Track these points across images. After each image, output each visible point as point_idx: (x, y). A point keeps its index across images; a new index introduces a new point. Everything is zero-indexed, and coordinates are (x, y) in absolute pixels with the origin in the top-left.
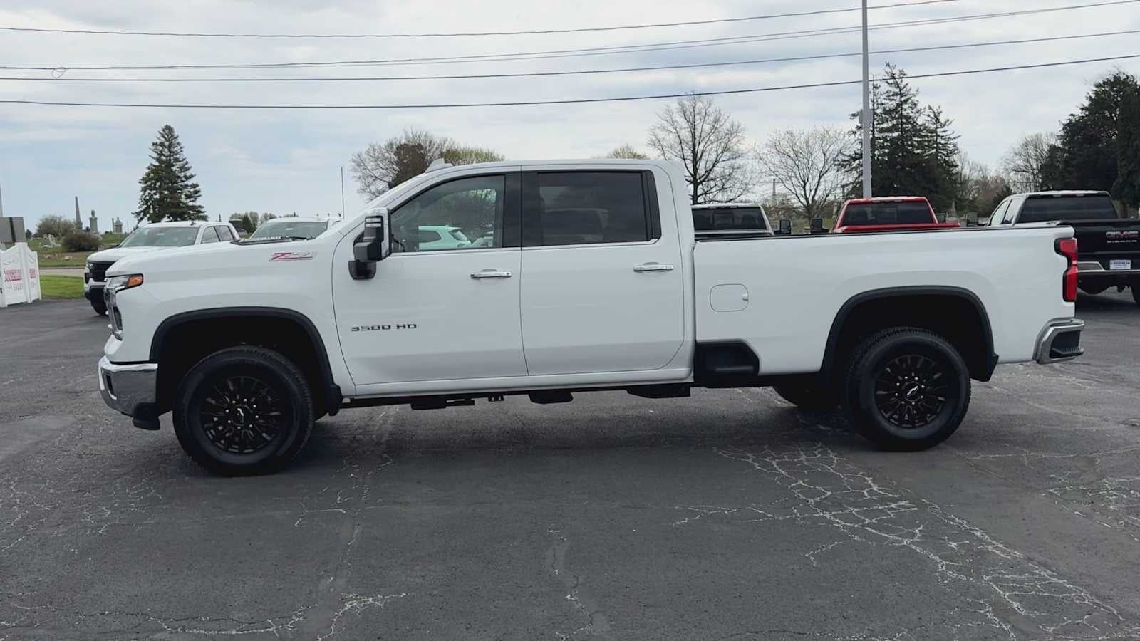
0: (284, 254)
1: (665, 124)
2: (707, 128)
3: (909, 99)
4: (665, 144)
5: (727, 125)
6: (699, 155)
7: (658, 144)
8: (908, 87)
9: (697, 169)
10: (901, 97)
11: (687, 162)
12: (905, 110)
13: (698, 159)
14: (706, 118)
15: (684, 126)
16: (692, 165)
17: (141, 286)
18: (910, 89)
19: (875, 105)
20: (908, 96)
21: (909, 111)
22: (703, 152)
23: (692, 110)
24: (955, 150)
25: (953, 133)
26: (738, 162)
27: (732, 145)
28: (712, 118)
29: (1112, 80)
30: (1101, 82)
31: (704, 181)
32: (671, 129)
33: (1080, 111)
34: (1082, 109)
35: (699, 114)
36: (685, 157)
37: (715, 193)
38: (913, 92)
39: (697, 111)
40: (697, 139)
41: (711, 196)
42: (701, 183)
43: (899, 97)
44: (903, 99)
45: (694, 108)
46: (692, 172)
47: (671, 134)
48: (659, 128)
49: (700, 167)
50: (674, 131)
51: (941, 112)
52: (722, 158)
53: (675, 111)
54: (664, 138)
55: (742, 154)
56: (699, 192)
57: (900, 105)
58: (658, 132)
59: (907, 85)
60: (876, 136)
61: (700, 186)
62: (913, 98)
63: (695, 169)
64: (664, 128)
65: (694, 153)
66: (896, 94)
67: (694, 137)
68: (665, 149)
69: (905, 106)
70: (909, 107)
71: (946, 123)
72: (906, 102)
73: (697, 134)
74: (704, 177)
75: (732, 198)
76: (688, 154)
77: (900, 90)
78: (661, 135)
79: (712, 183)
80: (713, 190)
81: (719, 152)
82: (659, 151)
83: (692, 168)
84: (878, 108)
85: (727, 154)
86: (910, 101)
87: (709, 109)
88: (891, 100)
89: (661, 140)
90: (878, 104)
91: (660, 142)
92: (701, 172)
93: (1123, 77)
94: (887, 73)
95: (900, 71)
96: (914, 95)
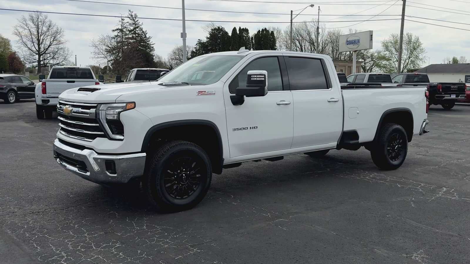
0: (202, 92)
1: (22, 25)
2: (45, 29)
3: (139, 26)
4: (23, 34)
5: (55, 29)
6: (41, 41)
7: (18, 34)
8: (139, 22)
9: (40, 48)
10: (136, 25)
11: (35, 44)
12: (137, 31)
13: (40, 43)
14: (44, 24)
15: (33, 27)
16: (37, 46)
17: (135, 109)
18: (139, 23)
19: (123, 27)
20: (139, 25)
21: (139, 32)
22: (43, 40)
23: (37, 20)
24: (153, 49)
25: (152, 42)
26: (61, 46)
27: (57, 38)
28: (47, 24)
29: (217, 28)
30: (213, 29)
31: (44, 54)
32: (26, 27)
33: (206, 39)
34: (207, 38)
35: (41, 22)
36: (33, 42)
37: (49, 60)
38: (140, 24)
39: (39, 20)
40: (40, 34)
41: (47, 61)
42: (42, 55)
43: (135, 25)
44: (136, 26)
45: (38, 19)
46: (38, 49)
47: (25, 30)
48: (19, 26)
49: (42, 47)
50: (27, 29)
51: (147, 33)
52: (53, 44)
53: (27, 19)
54: (22, 32)
55: (63, 43)
56: (41, 59)
57: (135, 28)
58: (18, 28)
59: (138, 20)
60: (124, 40)
61: (42, 56)
62: (140, 26)
63: (39, 48)
64: (22, 27)
65: (38, 40)
66: (134, 24)
67: (38, 33)
68: (22, 37)
69: (137, 29)
70: (139, 30)
71: (149, 38)
72: (137, 27)
73: (40, 31)
74: (43, 52)
75: (58, 63)
76: (35, 40)
77: (135, 22)
78: (21, 30)
79: (49, 55)
80: (49, 58)
81: (51, 41)
82: (19, 38)
83: (37, 47)
84: (124, 29)
85: (55, 42)
86: (139, 27)
87: (46, 20)
88: (131, 26)
89: (21, 32)
90: (124, 27)
91: (20, 33)
92: (42, 49)
93: (221, 28)
94: (129, 14)
95: (135, 14)
96: (141, 25)
